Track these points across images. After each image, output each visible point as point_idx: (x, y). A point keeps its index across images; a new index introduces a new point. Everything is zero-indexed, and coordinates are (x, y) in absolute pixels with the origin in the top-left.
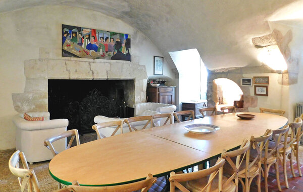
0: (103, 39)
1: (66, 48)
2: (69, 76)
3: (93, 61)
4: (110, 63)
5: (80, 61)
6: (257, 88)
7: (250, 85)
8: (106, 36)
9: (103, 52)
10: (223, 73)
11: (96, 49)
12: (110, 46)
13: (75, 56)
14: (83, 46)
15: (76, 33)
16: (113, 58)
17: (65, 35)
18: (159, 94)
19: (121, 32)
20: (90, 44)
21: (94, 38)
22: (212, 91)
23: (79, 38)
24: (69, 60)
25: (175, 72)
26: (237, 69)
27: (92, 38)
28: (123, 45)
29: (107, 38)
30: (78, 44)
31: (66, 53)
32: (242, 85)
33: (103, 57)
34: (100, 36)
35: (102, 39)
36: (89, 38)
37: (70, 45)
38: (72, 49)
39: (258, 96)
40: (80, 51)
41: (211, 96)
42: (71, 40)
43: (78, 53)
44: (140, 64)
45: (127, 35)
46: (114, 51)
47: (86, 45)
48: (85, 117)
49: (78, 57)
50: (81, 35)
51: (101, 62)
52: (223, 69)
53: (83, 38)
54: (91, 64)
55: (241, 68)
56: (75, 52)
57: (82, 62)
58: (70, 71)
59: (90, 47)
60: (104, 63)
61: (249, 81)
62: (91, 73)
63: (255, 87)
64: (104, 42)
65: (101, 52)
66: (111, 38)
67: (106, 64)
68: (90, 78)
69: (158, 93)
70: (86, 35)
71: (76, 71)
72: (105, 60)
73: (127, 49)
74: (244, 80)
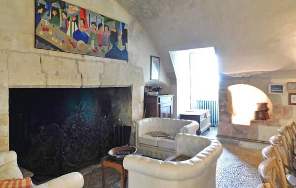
0: (96, 25)
1: (41, 33)
2: (46, 82)
3: (81, 58)
4: (103, 62)
5: (62, 58)
6: (292, 96)
7: (282, 92)
8: (99, 21)
9: (95, 45)
10: (243, 78)
11: (86, 40)
12: (104, 37)
13: (56, 48)
14: (68, 33)
15: (57, 10)
16: (107, 56)
17: (40, 11)
18: (160, 105)
19: (117, 18)
20: (78, 30)
21: (84, 22)
22: (227, 100)
23: (63, 19)
24: (45, 55)
25: (171, 77)
26: (264, 73)
27: (81, 22)
28: (120, 38)
29: (100, 25)
30: (61, 29)
31: (40, 42)
32: (270, 92)
33: (95, 52)
34: (92, 20)
35: (94, 25)
36: (77, 21)
37: (48, 30)
38: (51, 36)
39: (293, 106)
40: (63, 41)
41: (225, 106)
42: (50, 21)
43: (61, 44)
44: (137, 66)
45: (123, 24)
46: (109, 46)
47: (73, 32)
48: (68, 149)
49: (61, 50)
50: (66, 14)
51: (92, 61)
52: (244, 73)
53: (69, 19)
54: (80, 62)
55: (270, 72)
56: (56, 41)
57: (66, 58)
58: (47, 74)
59: (78, 35)
60: (97, 62)
61: (281, 87)
62: (79, 76)
63: (290, 94)
64: (97, 31)
65: (93, 45)
66: (105, 26)
67: (99, 63)
68: (77, 85)
69: (158, 104)
70: (73, 16)
71: (57, 74)
72: (98, 58)
73: (124, 44)
74: (273, 87)
